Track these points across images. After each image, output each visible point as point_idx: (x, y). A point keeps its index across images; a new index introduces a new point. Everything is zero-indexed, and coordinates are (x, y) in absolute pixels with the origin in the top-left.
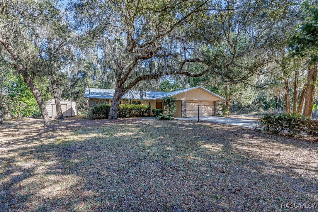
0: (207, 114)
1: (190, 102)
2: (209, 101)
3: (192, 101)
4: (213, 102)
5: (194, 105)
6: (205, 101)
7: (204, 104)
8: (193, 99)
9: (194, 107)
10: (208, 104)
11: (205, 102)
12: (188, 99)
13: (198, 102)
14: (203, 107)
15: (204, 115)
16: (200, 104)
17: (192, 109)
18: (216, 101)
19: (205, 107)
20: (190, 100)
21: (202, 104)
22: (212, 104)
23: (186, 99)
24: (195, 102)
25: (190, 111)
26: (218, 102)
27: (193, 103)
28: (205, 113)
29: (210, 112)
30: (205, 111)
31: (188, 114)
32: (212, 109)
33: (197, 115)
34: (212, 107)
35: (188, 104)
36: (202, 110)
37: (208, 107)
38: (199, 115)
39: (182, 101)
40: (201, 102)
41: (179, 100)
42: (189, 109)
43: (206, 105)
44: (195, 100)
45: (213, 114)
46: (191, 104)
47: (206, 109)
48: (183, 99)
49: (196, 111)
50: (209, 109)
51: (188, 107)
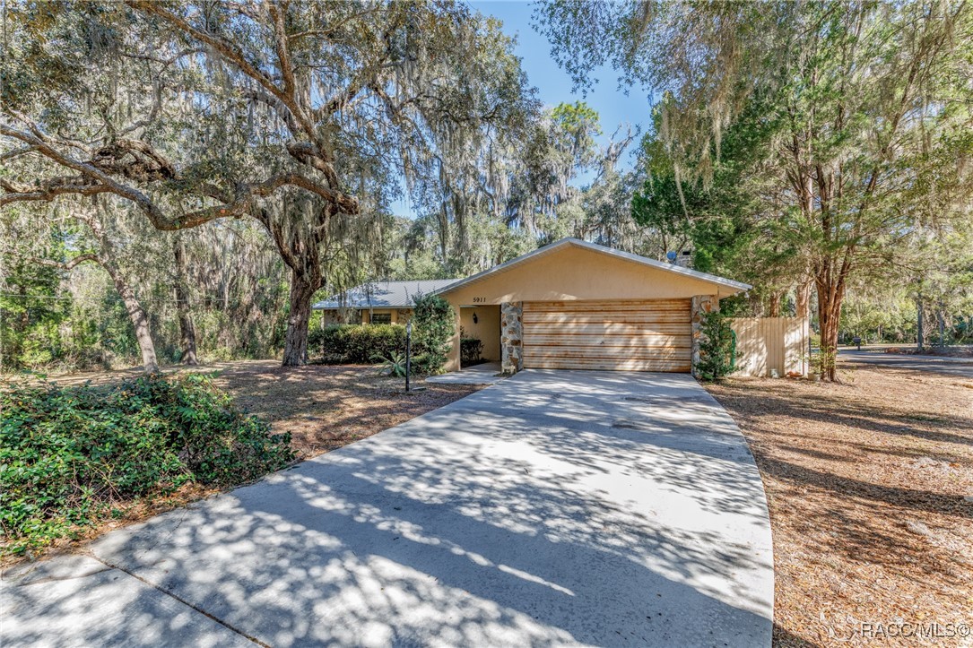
0: (640, 366)
1: (545, 308)
2: (652, 301)
3: (554, 303)
4: (680, 306)
5: (566, 323)
6: (629, 302)
7: (620, 314)
8: (551, 295)
9: (564, 331)
10: (652, 314)
11: (631, 308)
12: (530, 297)
13: (589, 308)
14: (614, 330)
15: (619, 368)
16: (599, 316)
17: (556, 339)
18: (694, 300)
19: (629, 329)
20: (547, 303)
21: (613, 314)
22: (674, 317)
23: (520, 300)
24: (570, 308)
25: (545, 349)
26: (708, 303)
27: (561, 314)
28: (627, 359)
29: (658, 352)
30: (627, 346)
31: (536, 359)
32: (672, 338)
33: (584, 366)
34: (676, 329)
35: (534, 317)
36: (607, 343)
37: (647, 332)
38: (596, 365)
39: (503, 307)
40: (607, 308)
41: (488, 303)
42: (541, 339)
43: (636, 320)
44: (565, 299)
45: (683, 365)
46: (551, 316)
47: (634, 342)
48: (506, 299)
49: (577, 349)
50: (654, 339)
51: (535, 331)
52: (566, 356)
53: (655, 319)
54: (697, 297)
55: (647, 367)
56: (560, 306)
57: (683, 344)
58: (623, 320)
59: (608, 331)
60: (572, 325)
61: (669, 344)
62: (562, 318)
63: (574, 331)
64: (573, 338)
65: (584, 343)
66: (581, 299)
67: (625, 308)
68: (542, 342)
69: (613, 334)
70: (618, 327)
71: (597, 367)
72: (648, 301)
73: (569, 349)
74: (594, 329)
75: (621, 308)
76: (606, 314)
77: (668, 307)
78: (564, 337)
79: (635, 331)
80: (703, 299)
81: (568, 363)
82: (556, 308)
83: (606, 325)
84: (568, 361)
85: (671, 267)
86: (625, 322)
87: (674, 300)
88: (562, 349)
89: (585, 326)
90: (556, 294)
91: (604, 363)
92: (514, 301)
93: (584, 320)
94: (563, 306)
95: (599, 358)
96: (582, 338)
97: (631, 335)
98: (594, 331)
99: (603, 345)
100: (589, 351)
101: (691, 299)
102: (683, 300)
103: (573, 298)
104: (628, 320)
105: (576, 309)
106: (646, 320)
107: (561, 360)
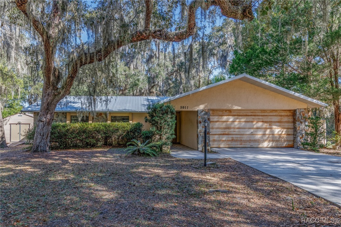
1: (220, 113)
2: (276, 111)
3: (226, 110)
4: (289, 114)
5: (233, 122)
6: (265, 111)
7: (261, 118)
8: (228, 106)
9: (232, 126)
10: (276, 118)
11: (266, 114)
12: (214, 107)
13: (245, 114)
14: (258, 126)
15: (261, 146)
16: (250, 119)
17: (227, 131)
18: (297, 111)
19: (265, 125)
20: (222, 110)
21: (257, 117)
22: (285, 119)
23: (209, 108)
24: (235, 114)
25: (221, 136)
26: (304, 113)
27: (230, 117)
28: (264, 141)
29: (278, 137)
30: (264, 135)
31: (216, 143)
32: (285, 130)
33: (242, 146)
34: (287, 125)
35: (215, 118)
36: (255, 133)
37: (274, 127)
38: (248, 145)
39: (199, 112)
40: (254, 114)
41: (189, 109)
42: (219, 131)
43: (268, 120)
44: (234, 108)
45: (290, 143)
46: (225, 118)
47: (268, 132)
48: (201, 107)
49: (239, 136)
50: (277, 130)
51: (216, 126)
52: (233, 140)
53: (277, 120)
54: (298, 109)
55: (273, 145)
56: (229, 112)
57: (290, 133)
58: (262, 120)
59: (255, 126)
60: (236, 123)
61: (284, 133)
62: (231, 119)
63: (237, 126)
64: (237, 130)
65: (242, 133)
66: (243, 109)
67: (263, 114)
68: (220, 133)
69: (257, 128)
70: (260, 124)
71: (249, 146)
72: (274, 110)
73: (234, 136)
74: (248, 125)
75: (261, 114)
76: (253, 117)
77: (283, 114)
78: (232, 130)
79: (268, 126)
80: (301, 111)
81: (234, 144)
82: (227, 113)
83: (254, 123)
84: (234, 143)
85: (294, 94)
86: (263, 122)
87: (285, 110)
88: (231, 136)
89: (243, 123)
90: (230, 105)
91: (252, 144)
92: (206, 109)
93: (243, 120)
94: (231, 112)
95: (250, 141)
96: (241, 130)
97: (266, 128)
98: (248, 126)
99: (252, 134)
100: (245, 138)
101: (295, 111)
102: (290, 111)
103: (240, 108)
104: (264, 120)
105: (238, 114)
106: (273, 120)
107: (230, 143)
